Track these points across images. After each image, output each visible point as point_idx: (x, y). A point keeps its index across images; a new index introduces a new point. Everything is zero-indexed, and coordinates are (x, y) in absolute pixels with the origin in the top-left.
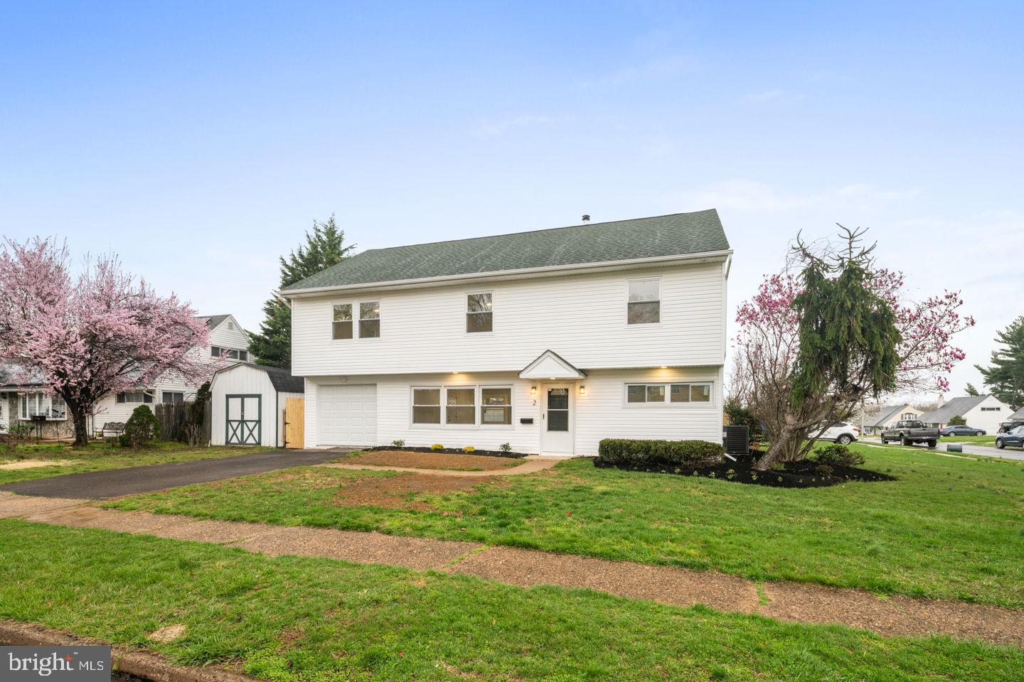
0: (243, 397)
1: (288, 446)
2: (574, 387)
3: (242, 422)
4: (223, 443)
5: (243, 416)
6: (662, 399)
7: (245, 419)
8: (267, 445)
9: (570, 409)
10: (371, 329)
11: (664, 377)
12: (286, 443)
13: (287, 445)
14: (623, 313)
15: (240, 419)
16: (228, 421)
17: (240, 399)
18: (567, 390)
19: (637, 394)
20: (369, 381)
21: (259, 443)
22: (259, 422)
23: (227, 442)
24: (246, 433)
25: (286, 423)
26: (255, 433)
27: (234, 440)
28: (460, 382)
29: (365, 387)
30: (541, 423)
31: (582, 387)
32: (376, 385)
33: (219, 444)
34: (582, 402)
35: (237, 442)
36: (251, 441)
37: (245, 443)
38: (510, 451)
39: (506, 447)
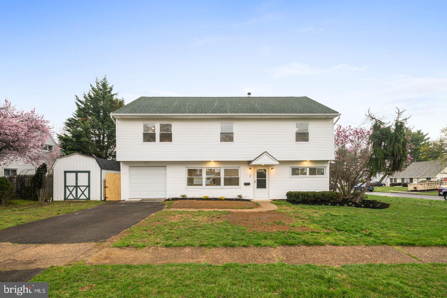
0: (77, 172)
2: (269, 169)
3: (77, 186)
4: (62, 199)
5: (77, 183)
6: (305, 174)
7: (78, 185)
8: (95, 199)
9: (267, 178)
10: (167, 137)
12: (106, 198)
13: (106, 199)
14: (294, 137)
15: (75, 185)
16: (66, 186)
17: (75, 174)
18: (265, 171)
19: (295, 172)
20: (162, 165)
21: (89, 199)
22: (89, 186)
23: (65, 199)
24: (79, 193)
25: (106, 187)
26: (86, 193)
27: (71, 197)
29: (158, 167)
30: (254, 184)
31: (272, 169)
32: (166, 166)
33: (59, 200)
34: (272, 176)
35: (73, 198)
36: (83, 197)
37: (79, 199)
38: (243, 198)
39: (240, 196)
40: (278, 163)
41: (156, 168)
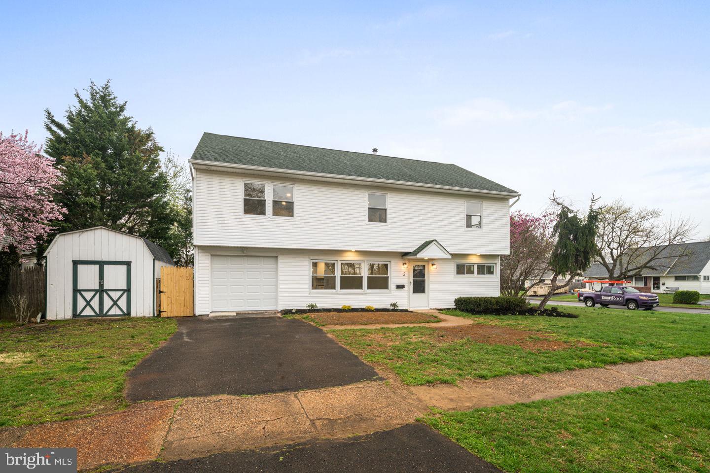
0: (101, 264)
1: (163, 315)
2: (428, 264)
3: (101, 291)
4: (69, 315)
5: (101, 285)
6: (472, 273)
7: (105, 288)
8: (140, 315)
9: (426, 278)
10: (284, 209)
11: (474, 260)
12: (160, 312)
13: (161, 314)
15: (97, 288)
16: (76, 291)
17: (97, 267)
18: (424, 266)
19: (462, 269)
20: (272, 254)
21: (129, 313)
22: (128, 290)
23: (75, 315)
24: (107, 303)
25: (160, 292)
26: (123, 303)
27: (88, 312)
28: (350, 257)
29: (262, 258)
30: (409, 288)
31: (433, 265)
32: (277, 257)
33: (60, 317)
34: (432, 274)
35: (93, 314)
36: (115, 311)
37: (106, 315)
38: (400, 308)
39: (394, 305)
40: (450, 257)
41: (258, 259)
